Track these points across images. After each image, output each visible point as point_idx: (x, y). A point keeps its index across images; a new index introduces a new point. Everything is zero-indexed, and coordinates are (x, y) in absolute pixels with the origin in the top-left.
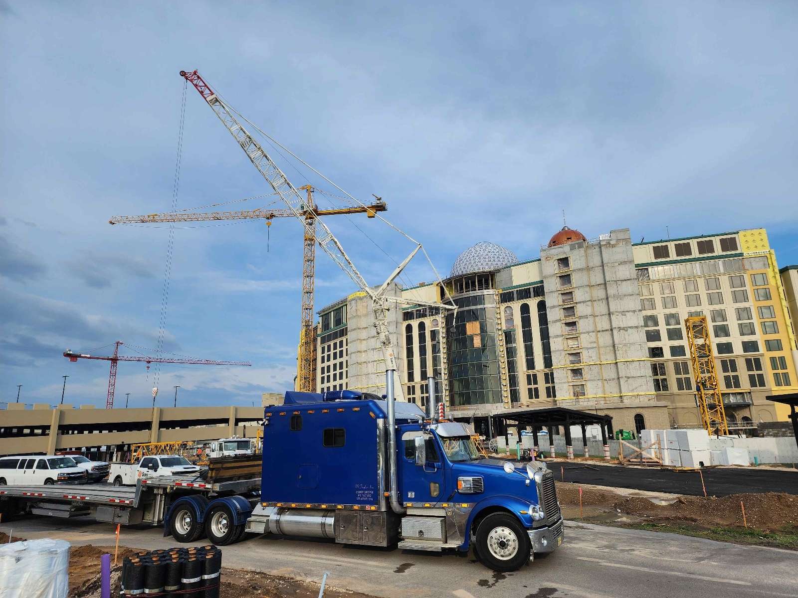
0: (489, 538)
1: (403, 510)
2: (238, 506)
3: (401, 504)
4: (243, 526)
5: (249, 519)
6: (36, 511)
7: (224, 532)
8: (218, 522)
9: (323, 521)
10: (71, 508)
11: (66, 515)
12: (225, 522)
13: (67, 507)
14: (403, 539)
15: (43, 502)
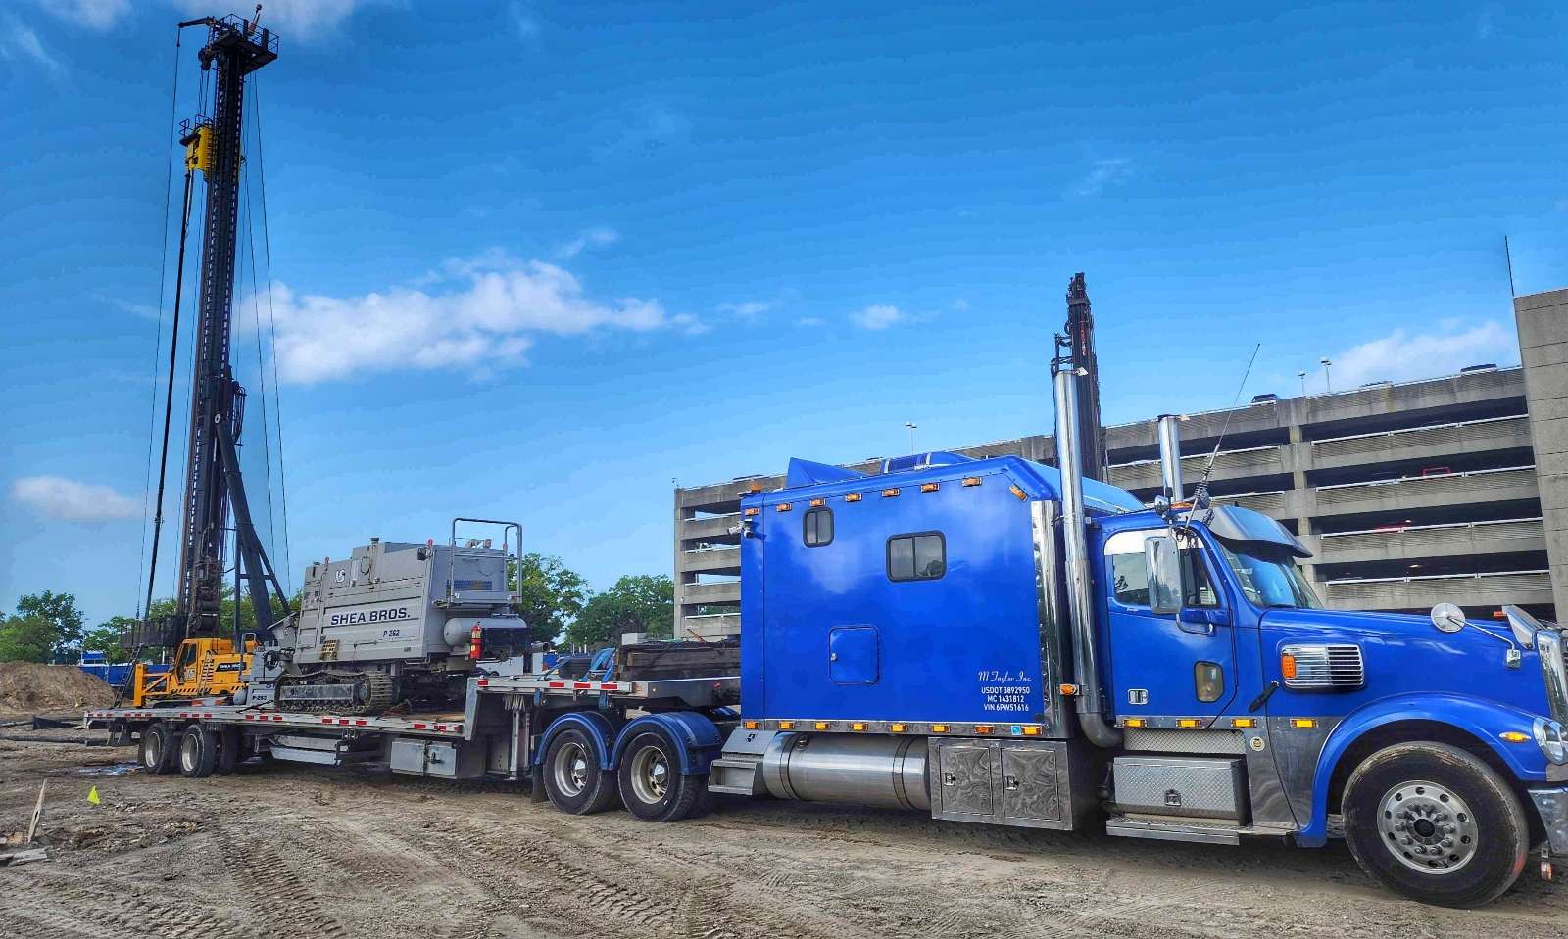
0: (1381, 814)
1: (1114, 738)
2: (692, 736)
3: (1109, 723)
4: (701, 778)
5: (716, 762)
6: (280, 754)
7: (661, 794)
8: (647, 772)
9: (898, 769)
10: (338, 746)
11: (329, 759)
12: (659, 770)
13: (331, 744)
14: (1121, 813)
15: (286, 735)
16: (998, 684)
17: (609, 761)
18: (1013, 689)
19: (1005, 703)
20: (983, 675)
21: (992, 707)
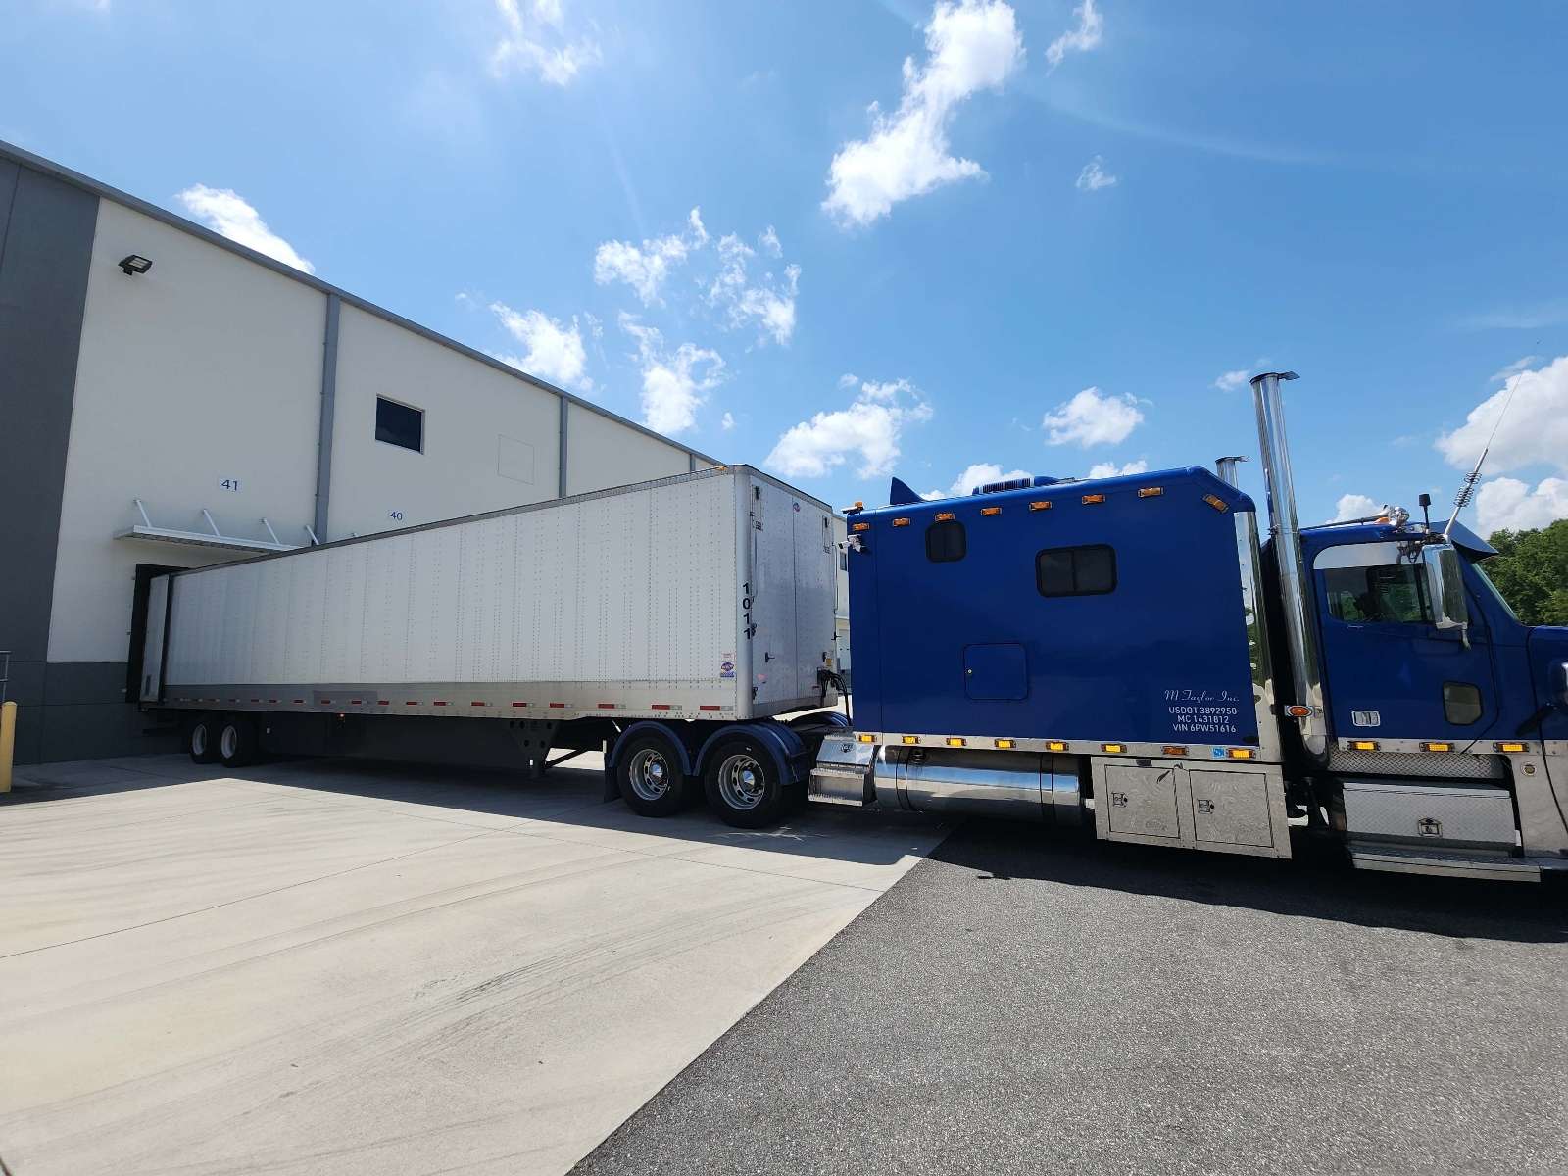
16: (1193, 703)
17: (693, 768)
18: (1213, 710)
19: (1203, 724)
20: (1171, 694)
21: (1184, 728)
